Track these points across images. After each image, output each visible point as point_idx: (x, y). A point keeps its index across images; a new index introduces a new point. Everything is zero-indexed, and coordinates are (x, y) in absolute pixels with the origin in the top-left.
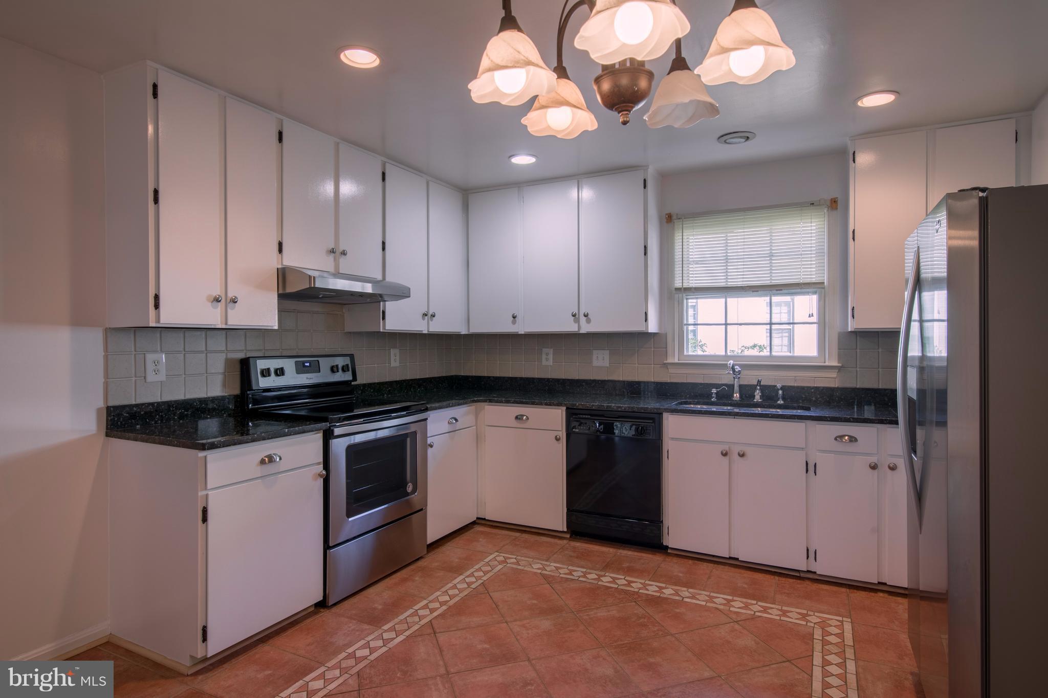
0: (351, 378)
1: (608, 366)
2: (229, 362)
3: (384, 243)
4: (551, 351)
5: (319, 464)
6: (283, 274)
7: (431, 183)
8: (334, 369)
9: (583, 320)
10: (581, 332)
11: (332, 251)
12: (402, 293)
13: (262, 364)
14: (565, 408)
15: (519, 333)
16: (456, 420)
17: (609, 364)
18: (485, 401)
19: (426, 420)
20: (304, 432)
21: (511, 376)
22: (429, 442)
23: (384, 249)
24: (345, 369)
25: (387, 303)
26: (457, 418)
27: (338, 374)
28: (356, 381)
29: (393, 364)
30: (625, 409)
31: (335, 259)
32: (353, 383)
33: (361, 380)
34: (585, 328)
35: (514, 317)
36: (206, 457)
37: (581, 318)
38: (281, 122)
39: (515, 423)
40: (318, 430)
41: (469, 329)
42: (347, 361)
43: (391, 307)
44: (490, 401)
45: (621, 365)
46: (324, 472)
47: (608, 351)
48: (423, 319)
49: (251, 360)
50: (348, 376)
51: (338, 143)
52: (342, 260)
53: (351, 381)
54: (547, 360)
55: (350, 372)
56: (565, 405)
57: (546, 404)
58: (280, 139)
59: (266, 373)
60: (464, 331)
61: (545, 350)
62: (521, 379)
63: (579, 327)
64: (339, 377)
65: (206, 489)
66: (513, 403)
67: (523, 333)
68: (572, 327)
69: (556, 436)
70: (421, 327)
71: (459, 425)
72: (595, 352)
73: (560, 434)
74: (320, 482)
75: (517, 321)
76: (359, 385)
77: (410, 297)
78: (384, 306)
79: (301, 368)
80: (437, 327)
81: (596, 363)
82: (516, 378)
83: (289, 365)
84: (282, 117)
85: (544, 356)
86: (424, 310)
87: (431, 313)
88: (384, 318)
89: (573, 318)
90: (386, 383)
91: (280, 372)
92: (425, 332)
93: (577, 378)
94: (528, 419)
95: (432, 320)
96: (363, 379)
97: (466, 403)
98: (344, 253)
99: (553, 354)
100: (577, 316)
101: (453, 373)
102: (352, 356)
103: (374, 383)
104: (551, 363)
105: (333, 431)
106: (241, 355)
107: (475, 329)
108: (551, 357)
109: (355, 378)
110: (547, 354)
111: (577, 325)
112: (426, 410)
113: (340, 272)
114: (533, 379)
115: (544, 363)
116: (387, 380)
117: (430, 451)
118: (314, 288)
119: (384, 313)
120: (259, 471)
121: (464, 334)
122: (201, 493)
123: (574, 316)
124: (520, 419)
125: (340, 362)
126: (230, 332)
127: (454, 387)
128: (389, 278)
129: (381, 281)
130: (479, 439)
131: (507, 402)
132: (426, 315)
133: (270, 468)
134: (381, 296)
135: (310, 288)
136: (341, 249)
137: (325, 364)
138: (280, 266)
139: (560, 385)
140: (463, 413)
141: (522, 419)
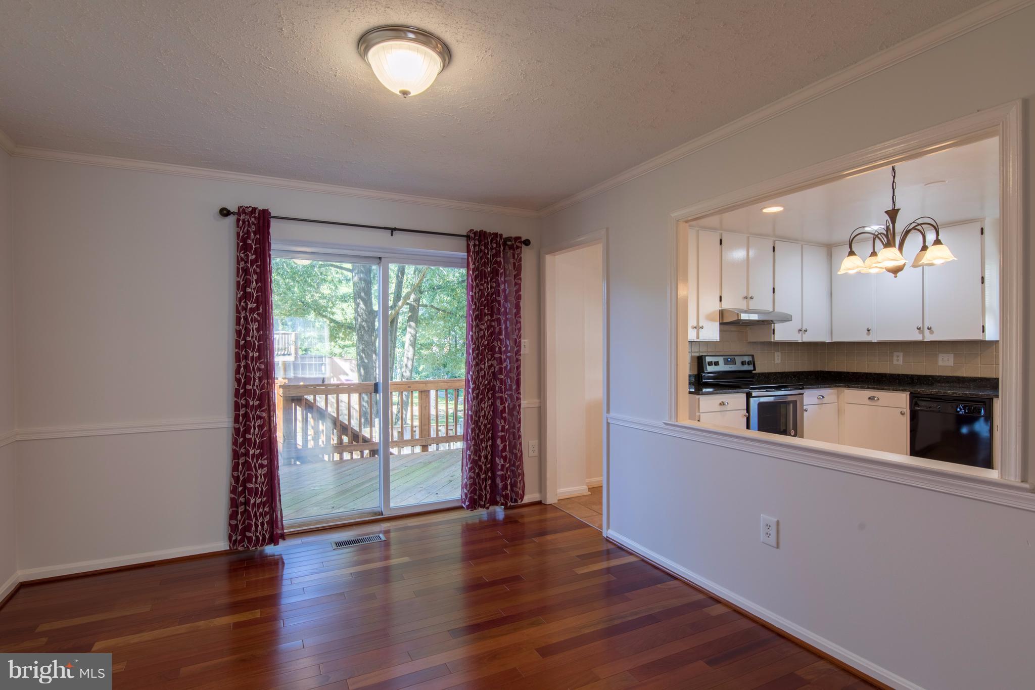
0: (752, 369)
1: (952, 365)
2: (692, 357)
3: (774, 289)
4: (901, 354)
5: (744, 410)
6: (722, 313)
7: (804, 246)
8: (743, 363)
9: (927, 332)
10: (925, 340)
11: (746, 298)
12: (787, 318)
13: (708, 359)
14: (909, 393)
15: (873, 341)
16: (823, 397)
17: (954, 364)
18: (845, 387)
19: (803, 394)
20: (738, 392)
21: (866, 372)
22: (804, 408)
23: (774, 292)
24: (749, 363)
25: (776, 324)
26: (823, 395)
27: (746, 366)
28: (755, 370)
29: (777, 362)
30: (959, 394)
31: (747, 302)
32: (753, 372)
33: (758, 371)
34: (929, 337)
35: (868, 330)
36: (699, 398)
37: (925, 331)
38: (721, 235)
39: (869, 402)
40: (743, 392)
41: (832, 339)
42: (750, 359)
43: (778, 327)
44: (849, 387)
45: (965, 365)
46: (747, 414)
47: (953, 355)
48: (799, 333)
49: (703, 357)
50: (751, 368)
51: (749, 237)
52: (751, 302)
53: (752, 370)
54: (898, 360)
55: (752, 365)
56: (909, 391)
57: (893, 390)
58: (721, 243)
59: (710, 364)
60: (828, 340)
61: (895, 354)
62: (875, 374)
63: (923, 336)
64: (746, 368)
65: (699, 412)
66: (866, 388)
67: (876, 341)
68: (918, 337)
69: (901, 412)
70: (798, 338)
71: (825, 400)
72: (940, 354)
73: (904, 410)
74: (745, 419)
75: (871, 334)
76: (756, 374)
77: (791, 320)
78: (774, 326)
79: (726, 362)
80: (807, 338)
81: (940, 363)
82: (871, 374)
83: (721, 360)
84: (721, 232)
85: (895, 358)
86: (800, 328)
87: (804, 329)
88: (774, 333)
89: (918, 330)
90: (773, 373)
91: (717, 364)
92: (800, 341)
93: (924, 374)
94: (879, 399)
95: (805, 334)
96: (759, 370)
97: (830, 387)
98: (752, 298)
99: (903, 356)
100: (922, 329)
101: (819, 369)
102: (753, 356)
103: (765, 373)
104: (901, 362)
105: (751, 393)
106: (697, 355)
107: (836, 339)
108: (901, 358)
109: (755, 369)
110: (898, 356)
111: (921, 335)
112: (803, 388)
113: (750, 308)
114: (886, 374)
115: (895, 362)
116: (773, 371)
117: (805, 414)
118: (740, 319)
119: (774, 330)
120: (718, 408)
121: (828, 343)
122: (697, 414)
123: (919, 329)
124: (872, 399)
125: (747, 359)
126: (693, 343)
127: (820, 379)
128: (777, 310)
129: (772, 312)
130: (839, 412)
131: (862, 388)
132: (801, 331)
133: (723, 408)
134: (772, 321)
135: (738, 319)
136: (750, 296)
137: (738, 360)
138: (720, 309)
139: (909, 379)
140: (829, 393)
141: (874, 399)
